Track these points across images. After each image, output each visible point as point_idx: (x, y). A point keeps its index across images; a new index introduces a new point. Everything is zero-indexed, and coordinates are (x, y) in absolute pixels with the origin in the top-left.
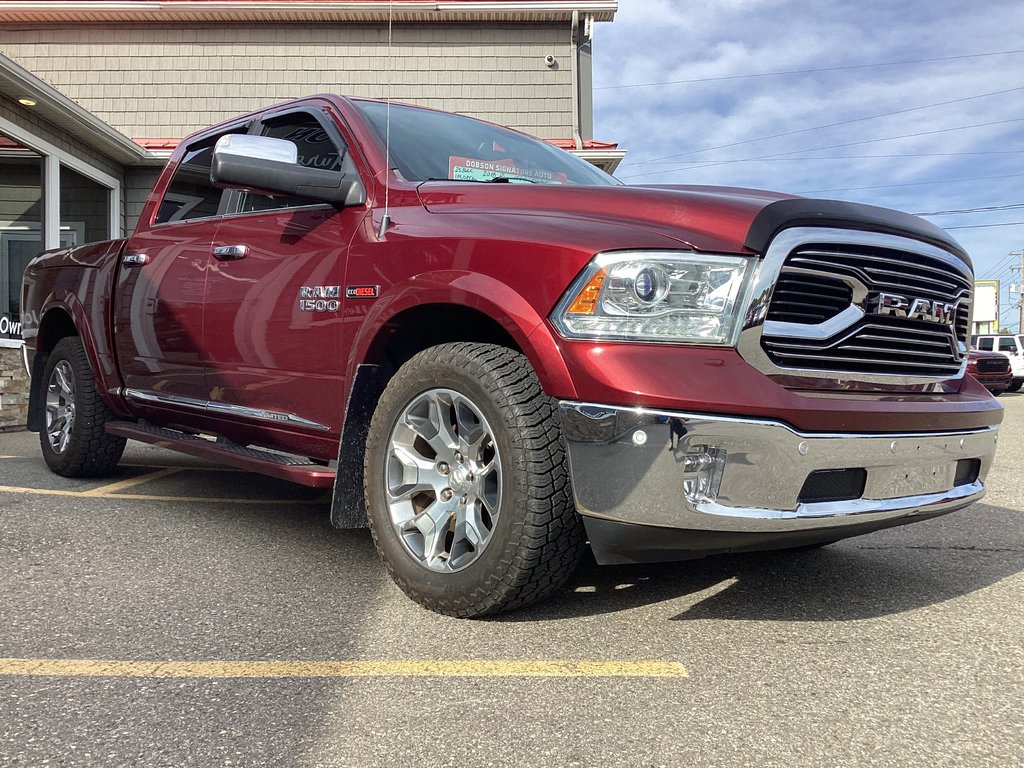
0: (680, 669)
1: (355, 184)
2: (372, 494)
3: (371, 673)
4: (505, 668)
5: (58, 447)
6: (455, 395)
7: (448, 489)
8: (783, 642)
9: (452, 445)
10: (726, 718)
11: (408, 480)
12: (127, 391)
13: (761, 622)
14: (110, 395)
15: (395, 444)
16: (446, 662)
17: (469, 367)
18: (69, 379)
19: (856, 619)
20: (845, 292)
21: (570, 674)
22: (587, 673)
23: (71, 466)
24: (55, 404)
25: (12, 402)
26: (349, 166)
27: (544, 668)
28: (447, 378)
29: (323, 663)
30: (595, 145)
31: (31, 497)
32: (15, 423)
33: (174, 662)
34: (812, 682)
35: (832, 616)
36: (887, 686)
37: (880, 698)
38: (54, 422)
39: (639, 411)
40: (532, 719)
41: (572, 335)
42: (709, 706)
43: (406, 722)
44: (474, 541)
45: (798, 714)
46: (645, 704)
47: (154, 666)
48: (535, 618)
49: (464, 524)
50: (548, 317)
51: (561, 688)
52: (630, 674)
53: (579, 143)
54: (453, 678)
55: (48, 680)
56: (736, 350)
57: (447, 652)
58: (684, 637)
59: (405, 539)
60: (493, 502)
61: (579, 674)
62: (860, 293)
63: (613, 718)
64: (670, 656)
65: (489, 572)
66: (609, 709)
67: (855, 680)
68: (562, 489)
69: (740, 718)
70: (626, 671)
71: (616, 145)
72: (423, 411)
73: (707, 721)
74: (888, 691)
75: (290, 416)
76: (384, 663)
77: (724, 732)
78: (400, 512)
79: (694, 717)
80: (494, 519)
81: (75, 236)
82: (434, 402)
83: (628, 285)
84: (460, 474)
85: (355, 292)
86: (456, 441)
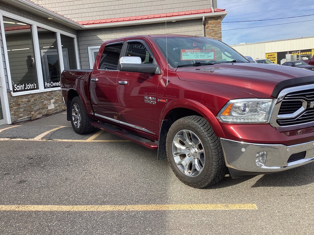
0: (255, 207)
1: (157, 68)
2: (169, 154)
3: (177, 209)
4: (210, 207)
5: (77, 126)
6: (191, 132)
7: (189, 154)
8: (282, 195)
9: (190, 143)
10: (269, 224)
11: (178, 152)
12: (96, 114)
13: (276, 187)
14: (91, 114)
15: (174, 142)
16: (195, 205)
17: (194, 125)
18: (78, 108)
19: (303, 185)
20: (300, 104)
21: (227, 209)
22: (231, 209)
23: (81, 132)
24: (74, 114)
25: (57, 105)
26: (155, 62)
27: (220, 207)
28: (188, 127)
29: (164, 205)
30: (218, 10)
31: (74, 143)
32: (58, 111)
33: (129, 205)
34: (291, 211)
35: (296, 184)
36: (311, 212)
37: (309, 217)
38: (75, 119)
39: (242, 143)
40: (219, 225)
41: (224, 121)
42: (264, 220)
43: (189, 226)
44: (198, 170)
45: (287, 223)
46: (247, 219)
47: (125, 207)
48: (215, 188)
49: (195, 165)
50: (216, 116)
51: (225, 214)
52: (242, 208)
53: (213, 11)
54: (197, 211)
55: (102, 212)
56: (269, 124)
57: (194, 201)
58: (256, 194)
59: (179, 166)
60: (203, 160)
61: (229, 209)
62: (305, 104)
63: (239, 224)
64: (252, 202)
65: (203, 179)
66: (238, 221)
67: (302, 210)
68: (221, 158)
69: (272, 224)
70: (241, 208)
71: (225, 10)
72: (182, 134)
73: (263, 225)
74: (311, 214)
75: (143, 129)
76: (179, 205)
77: (268, 229)
78: (177, 159)
79: (260, 224)
80: (204, 165)
81: (65, 52)
82: (185, 133)
83: (239, 107)
84: (193, 151)
85: (160, 100)
86: (191, 142)
